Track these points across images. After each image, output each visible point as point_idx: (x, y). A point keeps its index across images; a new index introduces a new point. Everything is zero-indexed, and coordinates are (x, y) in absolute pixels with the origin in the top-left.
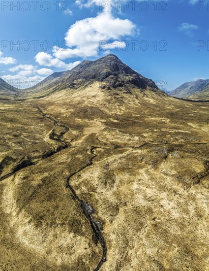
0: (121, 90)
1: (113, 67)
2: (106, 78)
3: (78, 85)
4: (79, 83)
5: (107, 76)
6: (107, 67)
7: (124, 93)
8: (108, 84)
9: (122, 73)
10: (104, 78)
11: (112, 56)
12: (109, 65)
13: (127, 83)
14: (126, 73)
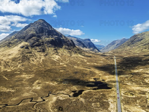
0: (36, 49)
1: (39, 30)
2: (29, 39)
3: (12, 44)
4: (14, 42)
5: (30, 38)
6: (34, 30)
7: (38, 51)
8: (29, 44)
9: (45, 35)
10: (28, 39)
11: (41, 21)
12: (36, 28)
13: (46, 43)
14: (48, 35)
